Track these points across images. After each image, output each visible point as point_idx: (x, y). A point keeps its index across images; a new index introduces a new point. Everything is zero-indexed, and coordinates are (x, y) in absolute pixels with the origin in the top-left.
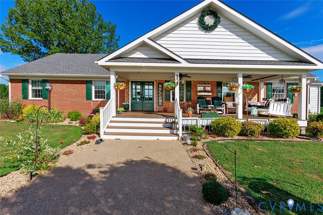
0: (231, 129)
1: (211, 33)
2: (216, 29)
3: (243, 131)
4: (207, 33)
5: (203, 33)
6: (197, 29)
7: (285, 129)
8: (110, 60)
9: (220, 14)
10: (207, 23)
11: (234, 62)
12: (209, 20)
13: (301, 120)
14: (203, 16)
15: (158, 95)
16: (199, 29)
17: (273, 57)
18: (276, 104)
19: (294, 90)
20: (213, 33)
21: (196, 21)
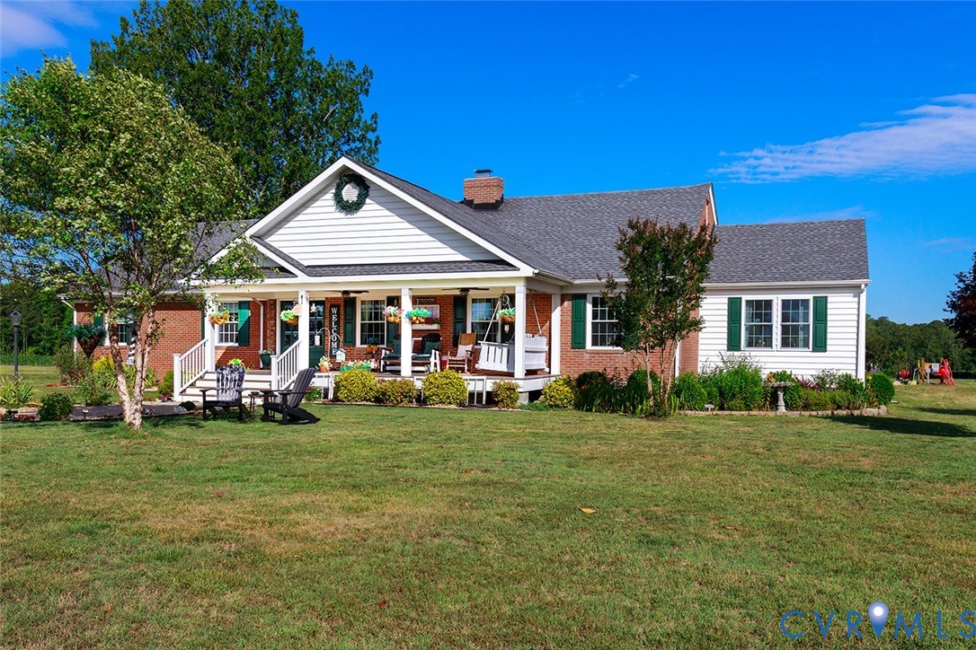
1: (355, 215)
2: (364, 208)
4: (349, 216)
5: (342, 215)
6: (333, 209)
12: (350, 193)
14: (339, 188)
15: (330, 332)
16: (337, 208)
17: (463, 254)
18: (492, 348)
20: (360, 214)
21: (330, 195)
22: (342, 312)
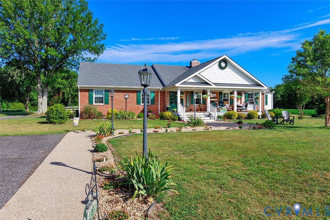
0: (234, 116)
1: (223, 71)
2: (226, 69)
3: (238, 117)
5: (220, 70)
6: (218, 68)
7: (253, 115)
8: (181, 84)
9: (227, 61)
10: (222, 66)
11: (234, 85)
12: (223, 65)
13: (259, 112)
14: (221, 63)
15: (187, 100)
17: (249, 83)
18: (250, 105)
19: (257, 93)
21: (217, 65)
22: (190, 95)
